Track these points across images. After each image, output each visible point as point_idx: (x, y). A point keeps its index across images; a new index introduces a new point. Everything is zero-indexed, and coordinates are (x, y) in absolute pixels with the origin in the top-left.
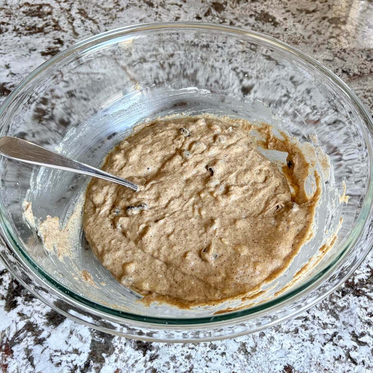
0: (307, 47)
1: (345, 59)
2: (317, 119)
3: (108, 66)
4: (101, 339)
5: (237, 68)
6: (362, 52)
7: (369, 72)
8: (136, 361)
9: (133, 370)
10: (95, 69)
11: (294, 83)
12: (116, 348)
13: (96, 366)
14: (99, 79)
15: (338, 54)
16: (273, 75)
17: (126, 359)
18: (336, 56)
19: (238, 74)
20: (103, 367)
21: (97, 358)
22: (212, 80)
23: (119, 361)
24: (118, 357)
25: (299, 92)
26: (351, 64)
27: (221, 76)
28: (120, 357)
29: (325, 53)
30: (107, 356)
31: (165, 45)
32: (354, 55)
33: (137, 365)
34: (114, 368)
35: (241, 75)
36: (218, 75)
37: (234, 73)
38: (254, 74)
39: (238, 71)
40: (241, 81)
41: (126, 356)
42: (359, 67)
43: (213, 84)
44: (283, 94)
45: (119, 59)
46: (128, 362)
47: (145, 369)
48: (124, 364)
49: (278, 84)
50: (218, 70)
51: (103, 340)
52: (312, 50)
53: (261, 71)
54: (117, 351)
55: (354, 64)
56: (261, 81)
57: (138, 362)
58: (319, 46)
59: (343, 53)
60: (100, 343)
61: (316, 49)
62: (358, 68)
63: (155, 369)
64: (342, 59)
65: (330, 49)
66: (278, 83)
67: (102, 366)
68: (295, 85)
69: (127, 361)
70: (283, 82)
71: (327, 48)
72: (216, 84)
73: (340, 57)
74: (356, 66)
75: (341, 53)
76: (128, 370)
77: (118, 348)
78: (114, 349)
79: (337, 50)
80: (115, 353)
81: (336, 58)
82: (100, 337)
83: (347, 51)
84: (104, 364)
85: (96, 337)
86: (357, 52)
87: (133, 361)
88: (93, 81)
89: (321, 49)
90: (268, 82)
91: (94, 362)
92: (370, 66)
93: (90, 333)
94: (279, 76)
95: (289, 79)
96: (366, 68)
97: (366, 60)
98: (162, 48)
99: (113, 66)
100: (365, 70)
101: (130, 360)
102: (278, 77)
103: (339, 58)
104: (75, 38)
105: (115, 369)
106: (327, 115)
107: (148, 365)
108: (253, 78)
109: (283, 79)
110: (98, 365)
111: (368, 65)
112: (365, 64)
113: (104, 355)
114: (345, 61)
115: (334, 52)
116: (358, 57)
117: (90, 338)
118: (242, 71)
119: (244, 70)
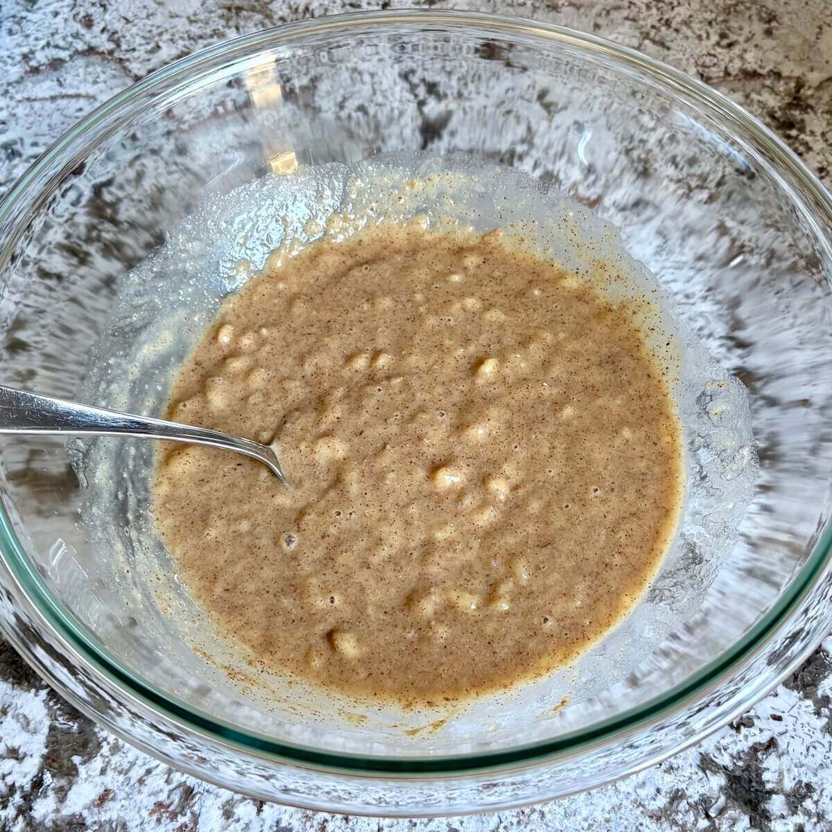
0: (579, 16)
1: (668, 44)
2: (594, 197)
3: (103, 77)
4: (71, 723)
5: (413, 72)
6: (710, 23)
7: (722, 74)
8: (149, 772)
9: (140, 792)
10: (71, 86)
11: (547, 107)
12: (104, 744)
13: (58, 785)
14: (80, 110)
15: (653, 33)
16: (498, 89)
17: (126, 766)
18: (646, 36)
19: (413, 88)
20: (74, 788)
21: (61, 766)
22: (352, 105)
23: (110, 773)
24: (108, 763)
25: (557, 127)
26: (680, 56)
27: (374, 93)
28: (113, 762)
29: (621, 29)
30: (84, 763)
31: (242, 23)
32: (689, 33)
33: (149, 780)
34: (98, 788)
35: (422, 91)
36: (366, 90)
37: (406, 85)
38: (452, 87)
39: (415, 80)
40: (421, 104)
41: (126, 760)
42: (700, 62)
43: (354, 115)
44: (518, 137)
45: (128, 60)
46: (130, 774)
47: (167, 788)
48: (121, 778)
49: (509, 112)
50: (367, 78)
51: (76, 727)
52: (592, 24)
53: (469, 79)
54: (105, 749)
55: (687, 55)
56: (467, 104)
57: (154, 773)
58: (608, 13)
59: (663, 29)
60: (68, 732)
61: (600, 21)
62: (697, 65)
63: (189, 788)
64: (662, 44)
65: (634, 20)
66: (508, 108)
67: (71, 784)
68: (549, 112)
69: (127, 773)
70: (521, 107)
71: (627, 18)
72: (360, 114)
73: (657, 39)
74: (692, 61)
75: (658, 30)
76: (129, 791)
77: (108, 744)
78: (99, 746)
79: (650, 22)
80: (102, 755)
81: (647, 42)
82: (69, 720)
83: (674, 25)
84: (76, 779)
85: (60, 719)
86: (698, 26)
87: (142, 772)
88: (65, 116)
89: (612, 21)
90: (485, 107)
91: (53, 776)
92: (727, 59)
93: (45, 711)
94: (513, 89)
95: (535, 97)
96: (715, 65)
97: (718, 44)
98: (234, 29)
99: (114, 77)
100: (714, 69)
101: (136, 767)
102: (510, 94)
103: (654, 41)
104: (28, 10)
105: (101, 790)
106: (619, 186)
107: (175, 780)
108: (450, 98)
109: (522, 98)
110: (63, 782)
111: (721, 57)
112: (714, 56)
113: (76, 759)
114: (668, 49)
115: (642, 27)
116: (700, 38)
117: (47, 722)
118: (423, 80)
119: (430, 77)
